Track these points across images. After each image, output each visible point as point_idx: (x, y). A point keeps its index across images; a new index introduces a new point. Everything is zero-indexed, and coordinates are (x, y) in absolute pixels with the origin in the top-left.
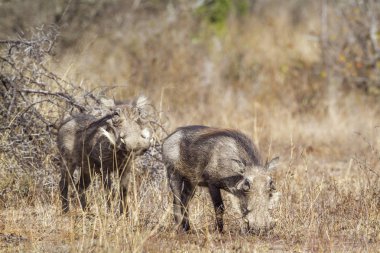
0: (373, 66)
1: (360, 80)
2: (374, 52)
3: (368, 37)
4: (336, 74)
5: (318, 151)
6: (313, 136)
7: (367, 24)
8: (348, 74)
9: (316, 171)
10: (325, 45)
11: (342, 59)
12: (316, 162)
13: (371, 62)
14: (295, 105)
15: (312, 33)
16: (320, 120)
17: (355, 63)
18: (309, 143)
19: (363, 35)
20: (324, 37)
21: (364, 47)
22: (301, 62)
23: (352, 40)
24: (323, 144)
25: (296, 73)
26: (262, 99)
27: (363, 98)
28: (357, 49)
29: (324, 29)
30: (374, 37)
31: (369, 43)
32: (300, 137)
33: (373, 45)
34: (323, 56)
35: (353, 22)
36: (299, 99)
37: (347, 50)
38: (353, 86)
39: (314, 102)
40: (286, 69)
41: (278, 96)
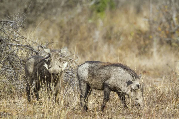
0: (174, 33)
1: (168, 39)
2: (174, 26)
3: (172, 19)
4: (157, 36)
5: (148, 73)
6: (146, 65)
7: (171, 13)
8: (162, 37)
9: (147, 82)
10: (151, 23)
11: (160, 29)
12: (147, 78)
13: (173, 31)
14: (137, 51)
15: (145, 17)
16: (149, 58)
17: (166, 31)
18: (144, 69)
19: (169, 18)
20: (151, 19)
21: (170, 24)
22: (140, 31)
23: (164, 20)
24: (150, 70)
25: (138, 36)
26: (122, 48)
27: (169, 48)
28: (166, 25)
29: (151, 15)
30: (175, 19)
31: (172, 22)
32: (140, 66)
33: (174, 23)
34: (150, 28)
35: (164, 12)
36: (139, 48)
37: (162, 25)
38: (165, 42)
39: (146, 50)
40: (133, 34)
41: (129, 47)
